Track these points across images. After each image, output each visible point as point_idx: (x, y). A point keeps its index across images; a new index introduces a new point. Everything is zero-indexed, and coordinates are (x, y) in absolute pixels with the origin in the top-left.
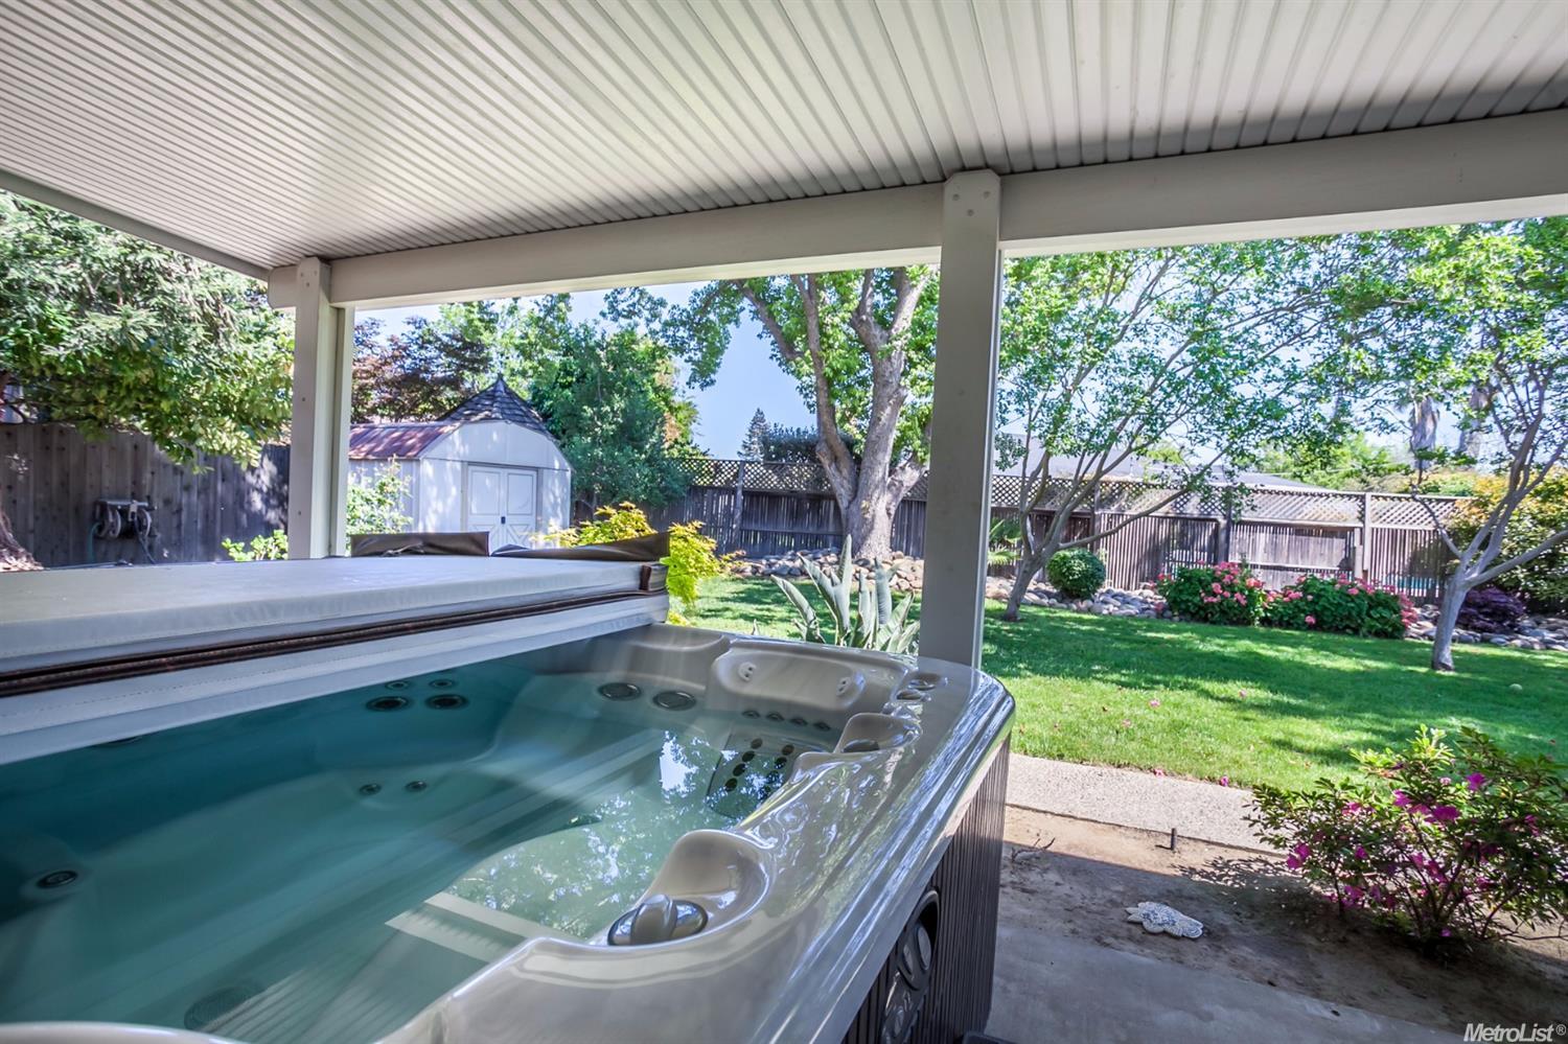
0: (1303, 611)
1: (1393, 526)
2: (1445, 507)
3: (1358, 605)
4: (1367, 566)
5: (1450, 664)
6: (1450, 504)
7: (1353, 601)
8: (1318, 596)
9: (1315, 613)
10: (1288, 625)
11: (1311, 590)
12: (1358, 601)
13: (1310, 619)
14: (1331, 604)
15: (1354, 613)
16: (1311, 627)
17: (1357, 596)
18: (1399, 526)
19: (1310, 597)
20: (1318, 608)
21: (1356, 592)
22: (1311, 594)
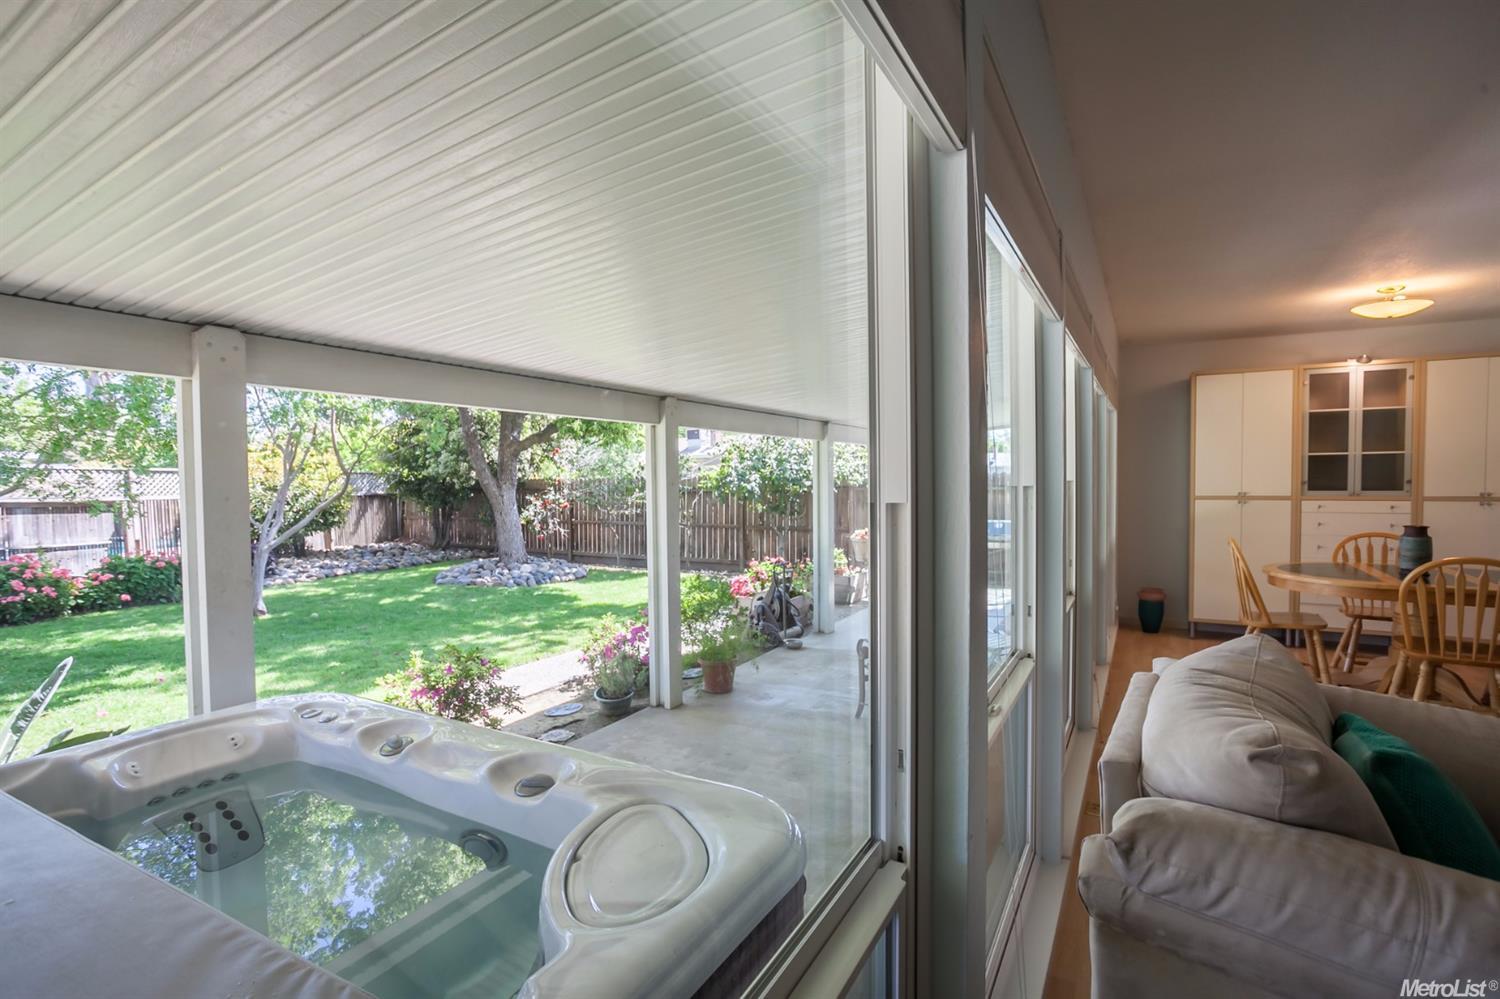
0: (116, 591)
1: (156, 497)
2: (173, 478)
3: (167, 576)
4: (138, 537)
5: (265, 610)
6: (176, 475)
7: (162, 573)
8: (129, 574)
9: (128, 591)
10: (102, 608)
11: (121, 569)
12: (165, 572)
13: (126, 597)
14: (144, 579)
15: (165, 584)
16: (126, 605)
17: (165, 568)
18: (162, 497)
19: (121, 577)
20: (130, 585)
21: (163, 564)
22: (120, 573)
